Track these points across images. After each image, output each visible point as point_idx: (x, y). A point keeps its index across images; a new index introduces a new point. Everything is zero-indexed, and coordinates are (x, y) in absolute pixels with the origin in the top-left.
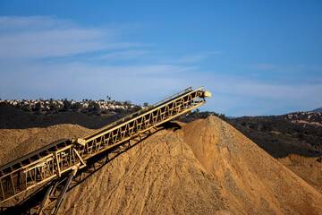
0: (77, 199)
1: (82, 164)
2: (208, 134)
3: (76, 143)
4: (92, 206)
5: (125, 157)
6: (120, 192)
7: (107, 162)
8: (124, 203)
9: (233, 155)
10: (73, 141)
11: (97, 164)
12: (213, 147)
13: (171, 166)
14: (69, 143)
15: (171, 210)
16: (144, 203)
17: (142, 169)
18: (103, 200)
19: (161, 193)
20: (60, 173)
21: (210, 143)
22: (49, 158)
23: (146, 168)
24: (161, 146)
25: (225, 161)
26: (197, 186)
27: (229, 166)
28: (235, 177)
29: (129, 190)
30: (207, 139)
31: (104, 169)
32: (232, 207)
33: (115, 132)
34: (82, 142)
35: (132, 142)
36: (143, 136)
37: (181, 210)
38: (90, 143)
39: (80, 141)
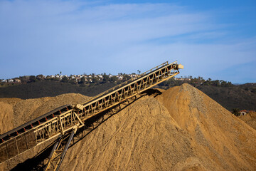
0: (79, 152)
1: (81, 124)
2: (182, 98)
3: (75, 108)
4: (91, 157)
5: (116, 117)
6: (112, 145)
7: (103, 122)
8: (115, 154)
9: (201, 114)
10: (73, 106)
11: (95, 124)
12: (186, 108)
13: (152, 123)
14: (70, 108)
15: (151, 158)
16: (130, 153)
17: (129, 127)
18: (99, 151)
19: (144, 145)
20: (64, 132)
21: (184, 104)
22: (54, 120)
23: (132, 126)
24: (144, 108)
25: (195, 119)
26: (172, 138)
27: (198, 123)
28: (203, 131)
29: (118, 143)
30: (181, 102)
31: (99, 128)
32: (200, 155)
33: (107, 98)
34: (81, 107)
35: (122, 106)
36: (130, 101)
37: (160, 157)
38: (87, 108)
39: (78, 106)
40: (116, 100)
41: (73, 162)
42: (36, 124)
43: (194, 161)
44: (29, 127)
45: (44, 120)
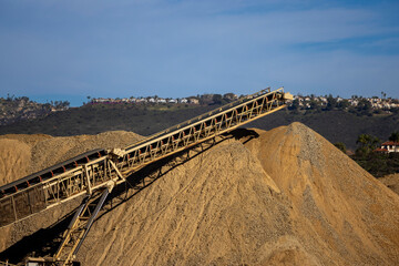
0: (120, 220)
1: (120, 179)
2: (289, 144)
3: (111, 154)
4: (136, 229)
5: (181, 170)
6: (170, 212)
7: (159, 177)
8: (173, 226)
9: (316, 170)
10: (109, 151)
11: (147, 179)
12: (293, 160)
13: (233, 181)
14: (103, 153)
15: (226, 235)
16: (196, 225)
17: (199, 185)
18: (149, 221)
19: (218, 214)
20: (91, 189)
21: (290, 154)
22: (77, 171)
23: (204, 185)
24: (224, 158)
25: (305, 177)
26: (262, 206)
27: (309, 183)
28: (315, 195)
29: (179, 209)
30: (287, 150)
31: (154, 185)
32: (302, 232)
33: (165, 141)
34: (120, 152)
35: (192, 153)
36: (205, 146)
37: (238, 234)
38: (132, 154)
39: (116, 152)
40: (181, 144)
41: (109, 236)
42: (48, 175)
43: (290, 242)
44: (36, 180)
45: (60, 171)
